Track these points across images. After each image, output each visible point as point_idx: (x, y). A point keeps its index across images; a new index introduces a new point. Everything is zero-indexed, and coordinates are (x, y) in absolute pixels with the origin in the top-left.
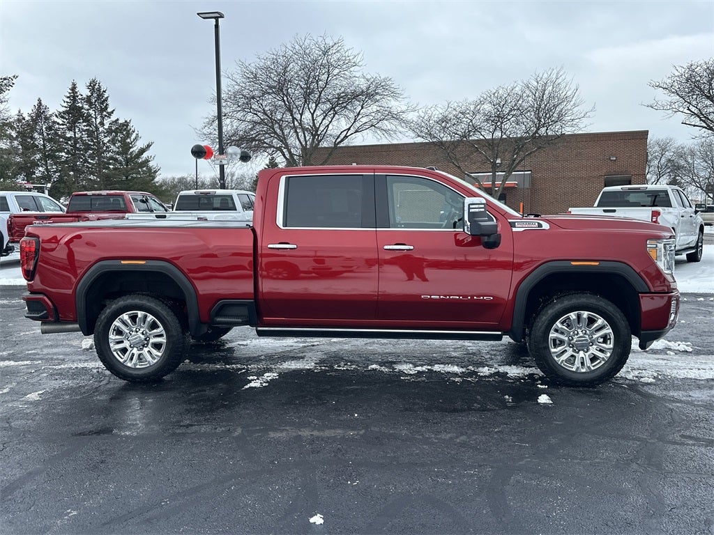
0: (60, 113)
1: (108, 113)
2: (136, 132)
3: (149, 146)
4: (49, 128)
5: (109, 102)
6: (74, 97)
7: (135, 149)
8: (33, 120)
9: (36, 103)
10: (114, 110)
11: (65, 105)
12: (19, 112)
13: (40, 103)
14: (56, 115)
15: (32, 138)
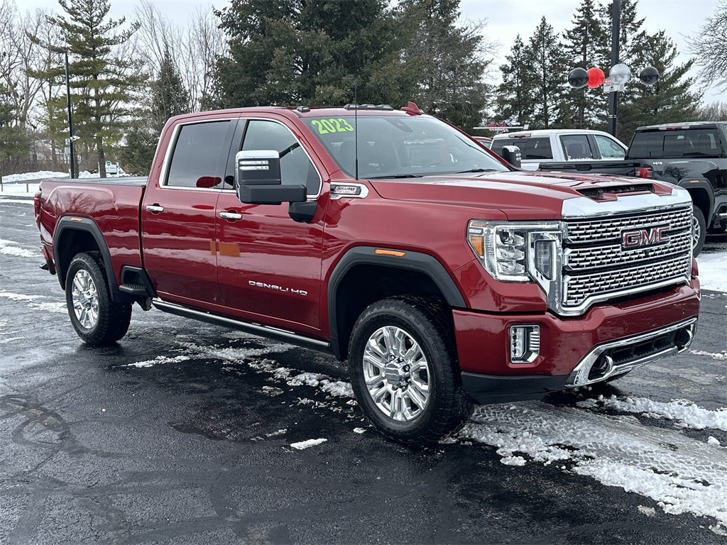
0: (569, 32)
1: (633, 24)
2: (674, 46)
3: (689, 64)
4: (553, 53)
5: (637, 9)
6: (588, 9)
7: (669, 70)
8: (534, 45)
9: (539, 22)
10: (643, 20)
11: (576, 20)
12: (518, 38)
13: (544, 22)
14: (564, 36)
15: (531, 68)
